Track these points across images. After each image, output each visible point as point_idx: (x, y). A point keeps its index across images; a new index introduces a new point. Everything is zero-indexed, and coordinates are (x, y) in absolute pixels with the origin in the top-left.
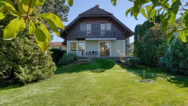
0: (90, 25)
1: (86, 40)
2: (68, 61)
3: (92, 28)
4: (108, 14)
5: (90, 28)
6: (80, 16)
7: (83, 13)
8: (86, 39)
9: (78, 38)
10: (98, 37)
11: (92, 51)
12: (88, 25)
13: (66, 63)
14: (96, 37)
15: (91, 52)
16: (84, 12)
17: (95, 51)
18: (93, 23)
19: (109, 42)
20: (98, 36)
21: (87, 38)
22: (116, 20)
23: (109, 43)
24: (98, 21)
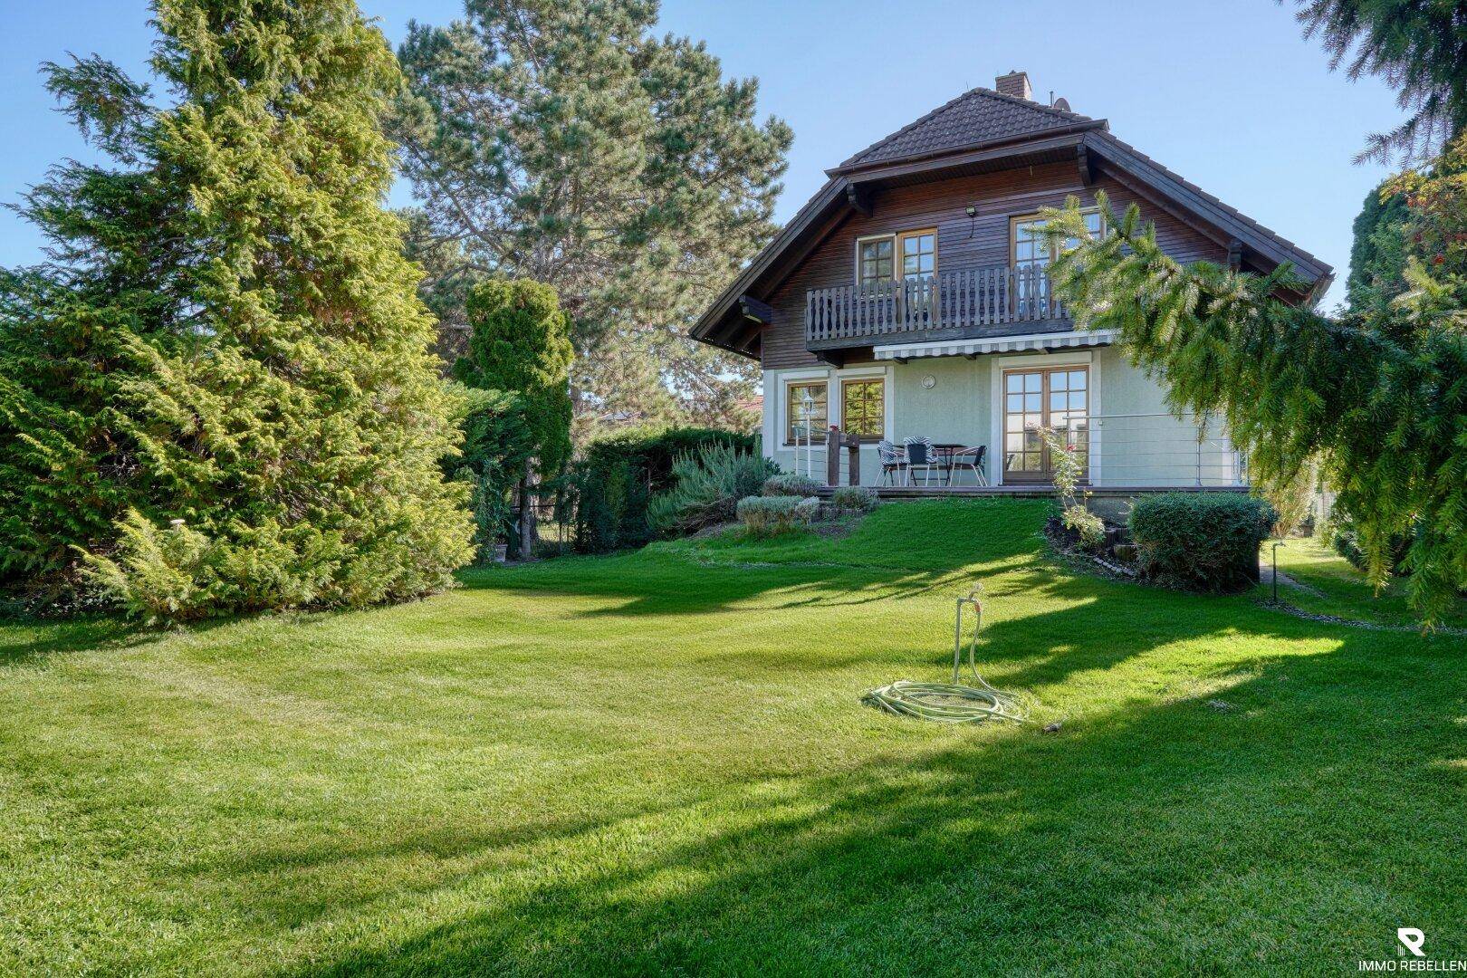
0: (929, 243)
1: (877, 357)
2: (696, 510)
3: (940, 259)
4: (1060, 125)
5: (929, 263)
6: (842, 184)
7: (858, 157)
8: (876, 349)
9: (824, 346)
10: (970, 332)
11: (907, 440)
12: (911, 245)
13: (681, 522)
14: (954, 333)
15: (902, 447)
16: (875, 148)
17: (931, 439)
18: (956, 221)
19: (1086, 368)
20: (977, 320)
21: (890, 339)
22: (1134, 171)
23: (1084, 374)
24: (988, 204)
